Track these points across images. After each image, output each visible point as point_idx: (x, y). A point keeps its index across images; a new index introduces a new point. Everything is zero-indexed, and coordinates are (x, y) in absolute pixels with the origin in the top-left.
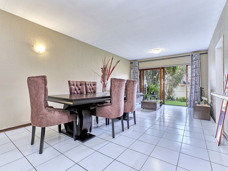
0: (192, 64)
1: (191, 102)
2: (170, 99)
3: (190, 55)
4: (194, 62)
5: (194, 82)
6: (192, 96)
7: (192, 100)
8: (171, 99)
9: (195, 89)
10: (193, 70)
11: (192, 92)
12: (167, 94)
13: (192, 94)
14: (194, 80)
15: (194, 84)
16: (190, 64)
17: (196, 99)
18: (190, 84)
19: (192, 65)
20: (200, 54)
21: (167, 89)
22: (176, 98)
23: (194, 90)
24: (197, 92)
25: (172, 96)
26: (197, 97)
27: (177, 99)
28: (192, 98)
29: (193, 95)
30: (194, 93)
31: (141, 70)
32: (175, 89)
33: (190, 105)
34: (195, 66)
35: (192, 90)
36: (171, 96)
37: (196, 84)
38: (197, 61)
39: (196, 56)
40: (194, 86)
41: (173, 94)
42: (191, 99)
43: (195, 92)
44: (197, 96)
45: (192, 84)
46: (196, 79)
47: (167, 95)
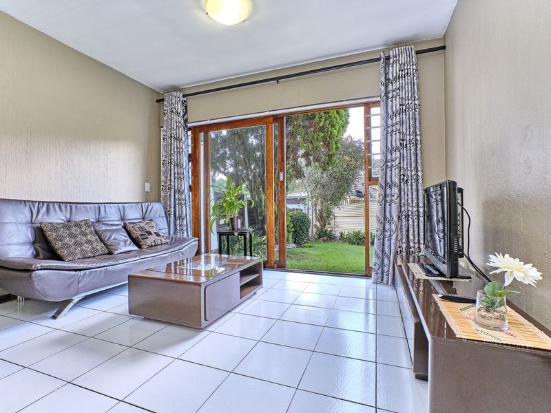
0: (387, 93)
1: (386, 261)
2: (325, 238)
3: (379, 59)
4: (396, 85)
5: (395, 172)
6: (387, 234)
7: (387, 250)
8: (326, 236)
9: (400, 201)
10: (390, 122)
11: (388, 215)
12: (318, 224)
13: (387, 226)
14: (398, 161)
15: (397, 181)
16: (378, 99)
17: (404, 246)
18: (381, 181)
19: (387, 97)
20: (417, 53)
21: (317, 211)
22: (338, 235)
23: (394, 206)
24: (407, 216)
25: (329, 230)
26: (408, 236)
27: (342, 238)
28: (387, 243)
29: (393, 228)
30: (395, 219)
31: (196, 130)
32: (336, 211)
33: (380, 271)
34: (397, 102)
35: (388, 207)
36: (328, 228)
37: (403, 180)
38: (407, 79)
39: (403, 59)
40: (395, 190)
41: (332, 222)
42: (384, 245)
43: (399, 218)
44: (408, 231)
45: (389, 180)
46: (402, 157)
47: (316, 226)
